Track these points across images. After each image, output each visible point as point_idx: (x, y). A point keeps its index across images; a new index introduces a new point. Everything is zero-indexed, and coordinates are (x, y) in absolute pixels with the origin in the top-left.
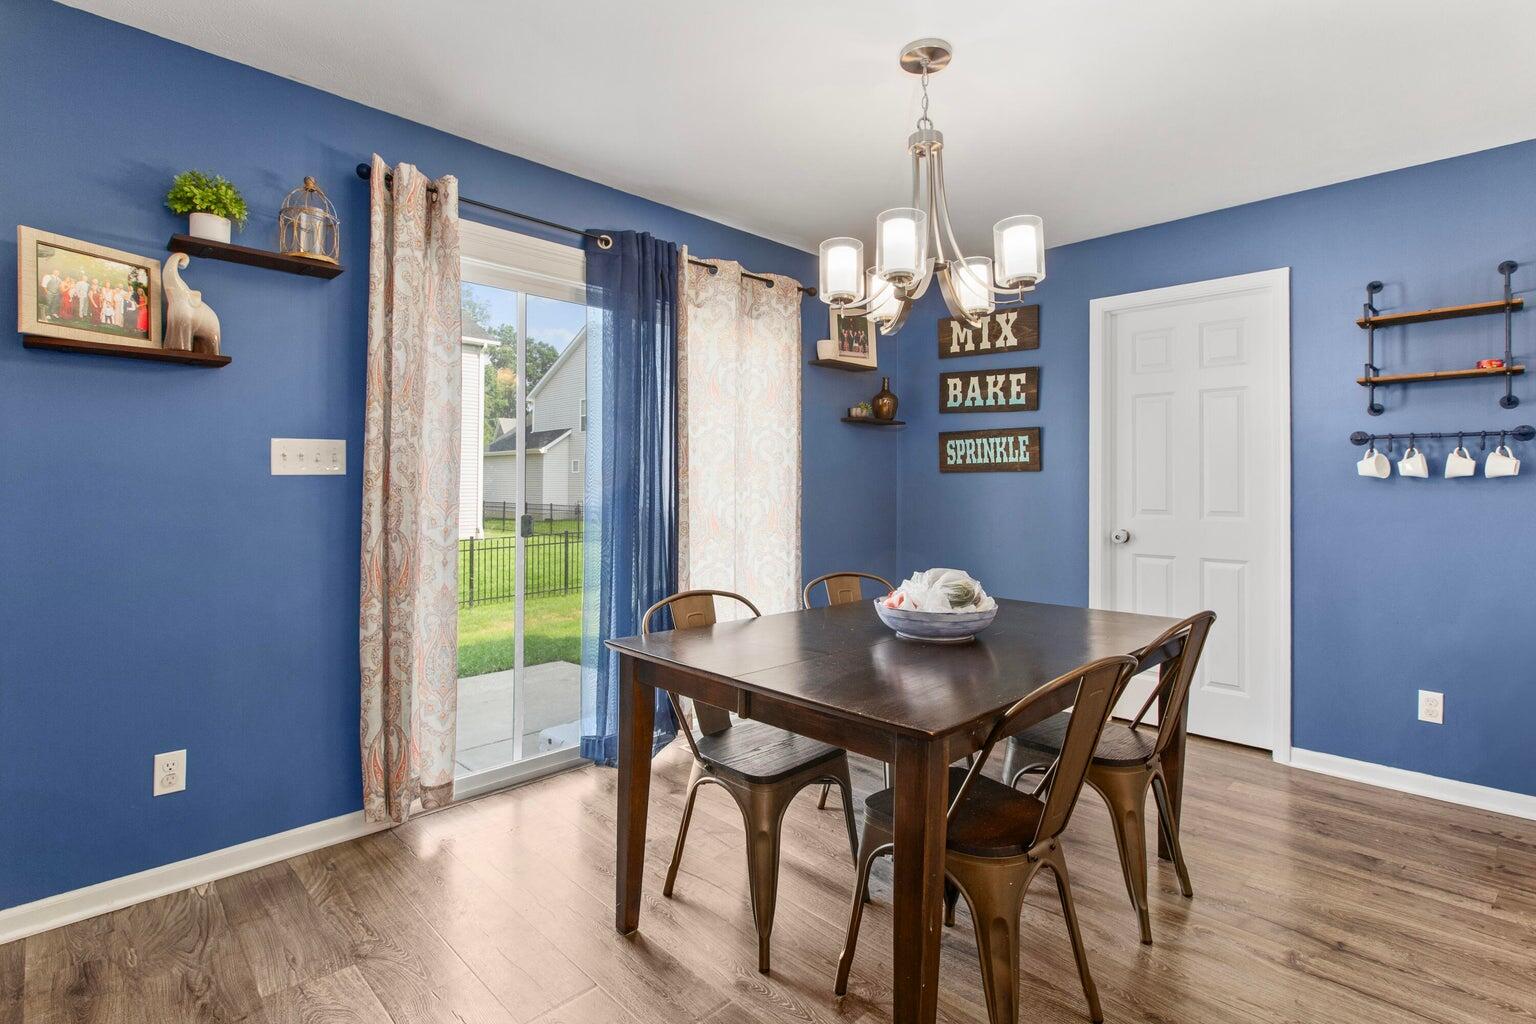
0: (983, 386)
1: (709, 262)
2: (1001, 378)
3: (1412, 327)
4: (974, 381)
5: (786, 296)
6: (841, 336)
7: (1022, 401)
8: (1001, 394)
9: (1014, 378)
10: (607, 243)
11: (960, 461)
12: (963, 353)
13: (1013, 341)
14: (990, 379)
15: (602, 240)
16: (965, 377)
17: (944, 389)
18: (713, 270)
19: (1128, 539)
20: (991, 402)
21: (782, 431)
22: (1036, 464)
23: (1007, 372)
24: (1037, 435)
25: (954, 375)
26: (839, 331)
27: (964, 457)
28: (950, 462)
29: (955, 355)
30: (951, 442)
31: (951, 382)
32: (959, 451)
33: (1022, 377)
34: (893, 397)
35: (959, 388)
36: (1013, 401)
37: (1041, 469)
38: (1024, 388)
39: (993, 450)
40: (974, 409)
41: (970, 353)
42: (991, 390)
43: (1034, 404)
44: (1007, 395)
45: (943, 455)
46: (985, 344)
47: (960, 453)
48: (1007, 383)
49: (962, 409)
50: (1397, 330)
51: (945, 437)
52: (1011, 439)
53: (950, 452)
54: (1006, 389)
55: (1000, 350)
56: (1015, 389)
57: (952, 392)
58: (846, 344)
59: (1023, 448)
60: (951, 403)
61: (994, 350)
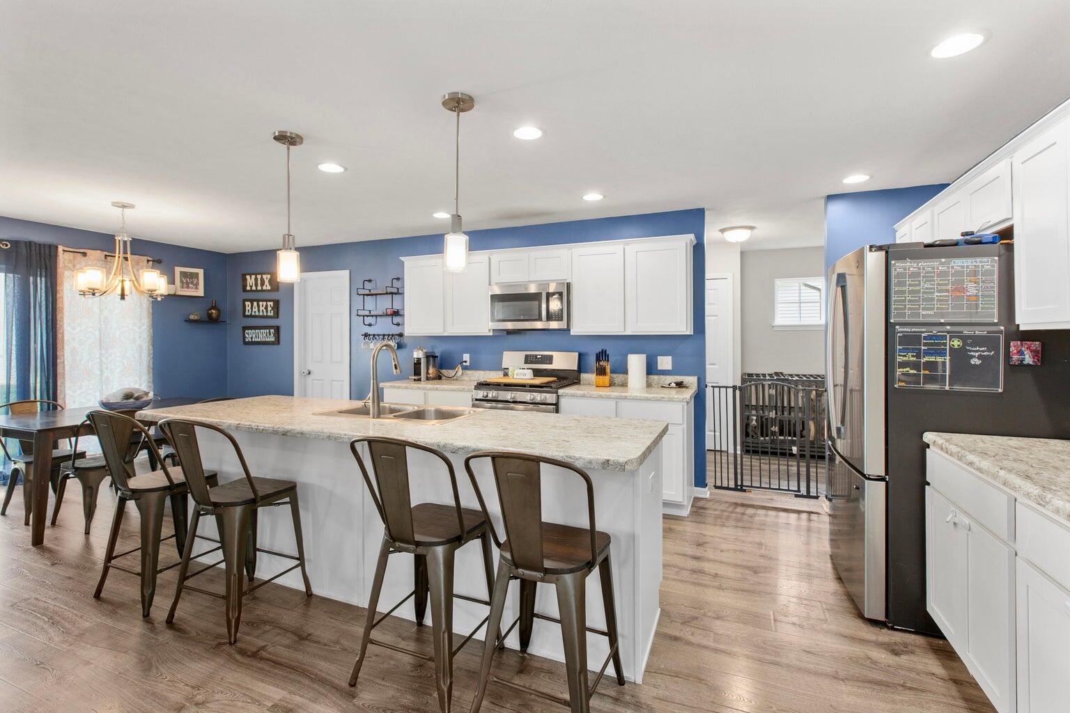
0: (258, 306)
1: (81, 251)
2: (265, 303)
3: (378, 296)
4: (255, 303)
5: (138, 265)
6: (181, 281)
7: (272, 314)
8: (265, 311)
9: (269, 303)
10: (7, 245)
11: (250, 340)
12: (251, 291)
13: (269, 288)
14: (261, 303)
15: (3, 244)
16: (252, 301)
17: (244, 306)
18: (84, 254)
19: (309, 373)
20: (261, 314)
21: (136, 328)
22: (277, 341)
23: (267, 301)
24: (277, 329)
25: (248, 300)
26: (181, 278)
27: (252, 338)
28: (247, 340)
29: (249, 291)
30: (247, 331)
31: (247, 303)
32: (251, 335)
33: (272, 303)
34: (218, 310)
35: (250, 307)
36: (269, 314)
37: (279, 344)
38: (273, 308)
39: (261, 335)
40: (255, 317)
41: (254, 291)
42: (261, 308)
43: (277, 315)
44: (267, 312)
45: (244, 337)
46: (259, 288)
47: (250, 336)
48: (267, 305)
49: (251, 316)
50: (374, 296)
51: (245, 328)
52: (268, 331)
53: (247, 335)
54: (266, 308)
55: (264, 291)
56: (269, 309)
57: (247, 308)
58: (185, 285)
59: (272, 335)
60: (247, 313)
61: (262, 291)
